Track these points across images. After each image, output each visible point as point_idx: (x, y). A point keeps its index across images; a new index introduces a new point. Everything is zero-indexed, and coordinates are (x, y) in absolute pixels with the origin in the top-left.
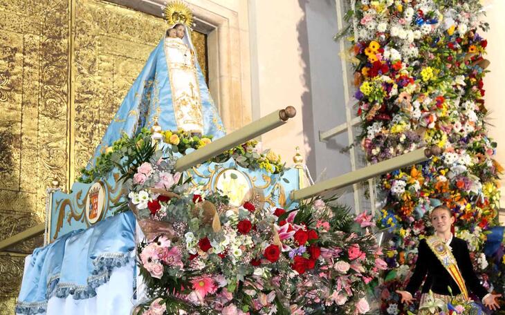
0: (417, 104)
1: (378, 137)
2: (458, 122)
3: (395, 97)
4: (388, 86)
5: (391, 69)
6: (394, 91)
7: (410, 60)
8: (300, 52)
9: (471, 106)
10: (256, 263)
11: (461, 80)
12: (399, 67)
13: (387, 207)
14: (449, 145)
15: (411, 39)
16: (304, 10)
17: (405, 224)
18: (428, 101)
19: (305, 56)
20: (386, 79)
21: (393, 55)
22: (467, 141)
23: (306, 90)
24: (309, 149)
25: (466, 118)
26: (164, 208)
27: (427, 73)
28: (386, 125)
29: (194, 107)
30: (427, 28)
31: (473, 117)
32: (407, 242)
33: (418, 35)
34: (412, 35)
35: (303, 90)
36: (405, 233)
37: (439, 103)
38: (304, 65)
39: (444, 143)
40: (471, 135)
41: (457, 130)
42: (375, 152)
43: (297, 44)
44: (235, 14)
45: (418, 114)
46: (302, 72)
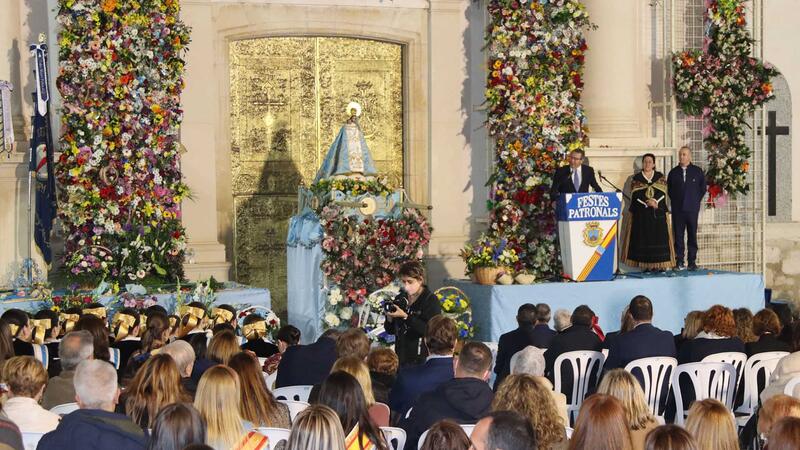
0: (522, 102)
1: (495, 124)
2: (554, 108)
3: (508, 97)
4: (503, 92)
5: (506, 80)
6: (508, 93)
7: (522, 71)
8: (464, 51)
9: (565, 96)
10: (369, 243)
11: (560, 79)
12: (511, 78)
13: (498, 165)
14: (546, 122)
15: (524, 57)
16: (469, 20)
17: (510, 175)
18: (531, 98)
19: (468, 54)
20: (502, 87)
21: (508, 71)
22: (559, 119)
23: (467, 77)
24: (465, 117)
25: (561, 103)
26: (332, 225)
27: (530, 81)
28: (500, 117)
29: (358, 160)
30: (535, 48)
31: (565, 101)
32: (510, 185)
33: (529, 53)
34: (525, 54)
35: (463, 77)
36: (509, 180)
37: (538, 99)
38: (466, 60)
39: (543, 121)
40: (563, 115)
41: (553, 113)
42: (493, 133)
43: (462, 46)
44: (419, 34)
45: (522, 108)
46: (464, 65)
